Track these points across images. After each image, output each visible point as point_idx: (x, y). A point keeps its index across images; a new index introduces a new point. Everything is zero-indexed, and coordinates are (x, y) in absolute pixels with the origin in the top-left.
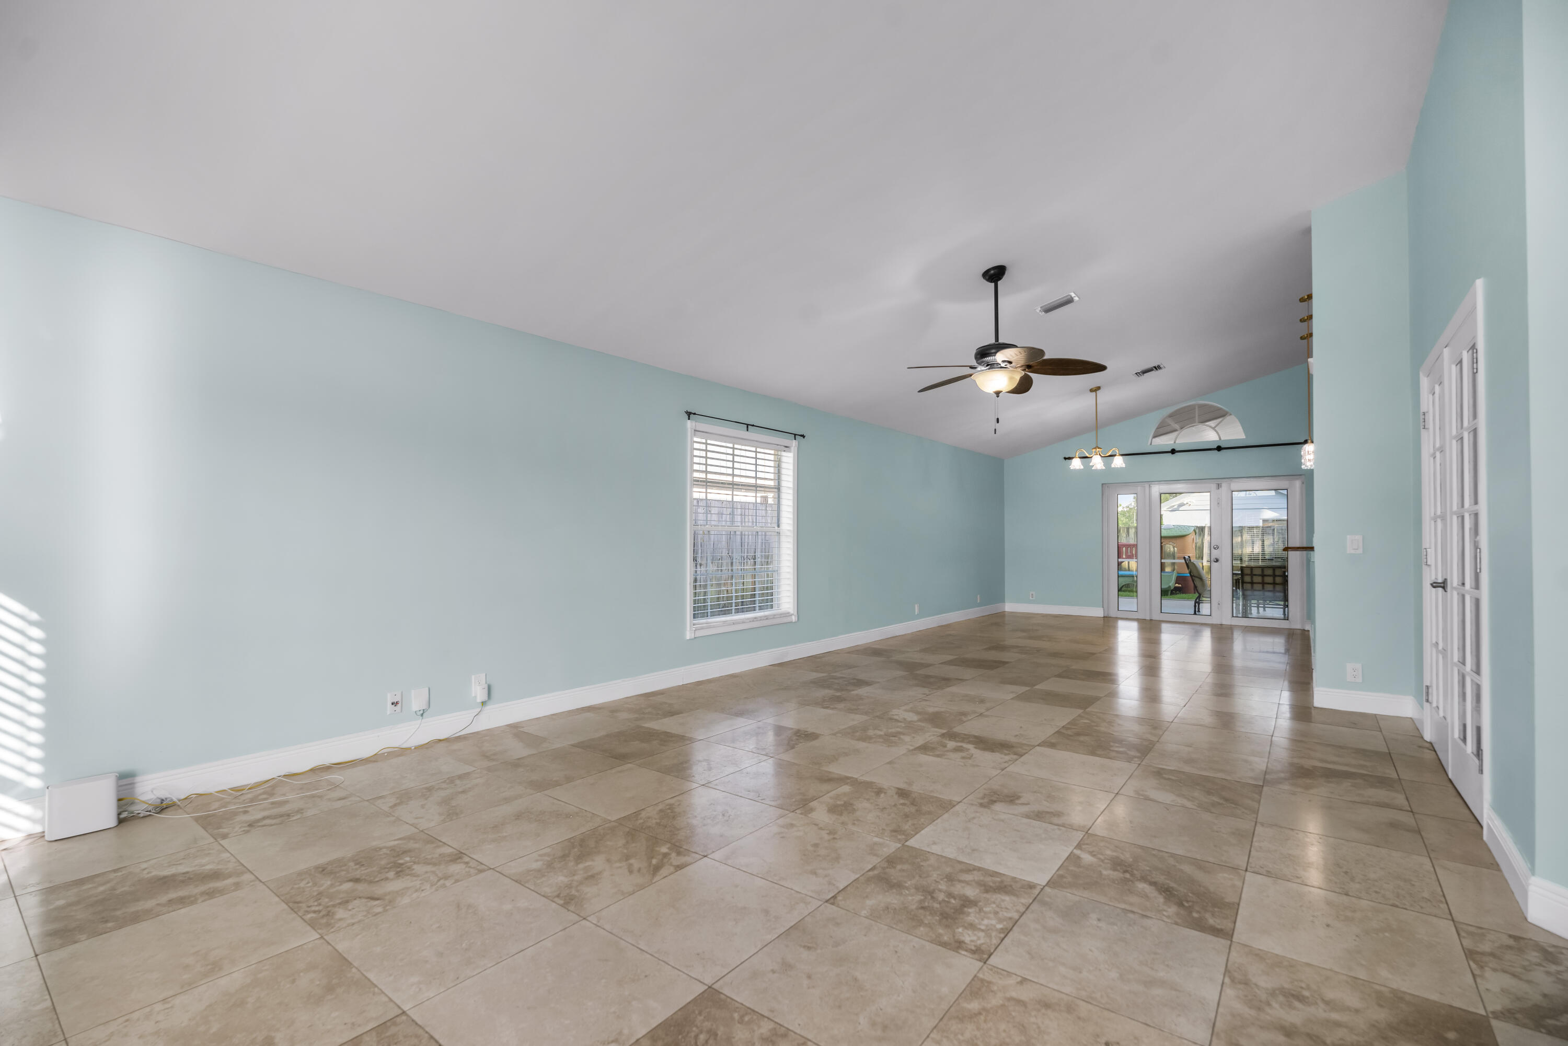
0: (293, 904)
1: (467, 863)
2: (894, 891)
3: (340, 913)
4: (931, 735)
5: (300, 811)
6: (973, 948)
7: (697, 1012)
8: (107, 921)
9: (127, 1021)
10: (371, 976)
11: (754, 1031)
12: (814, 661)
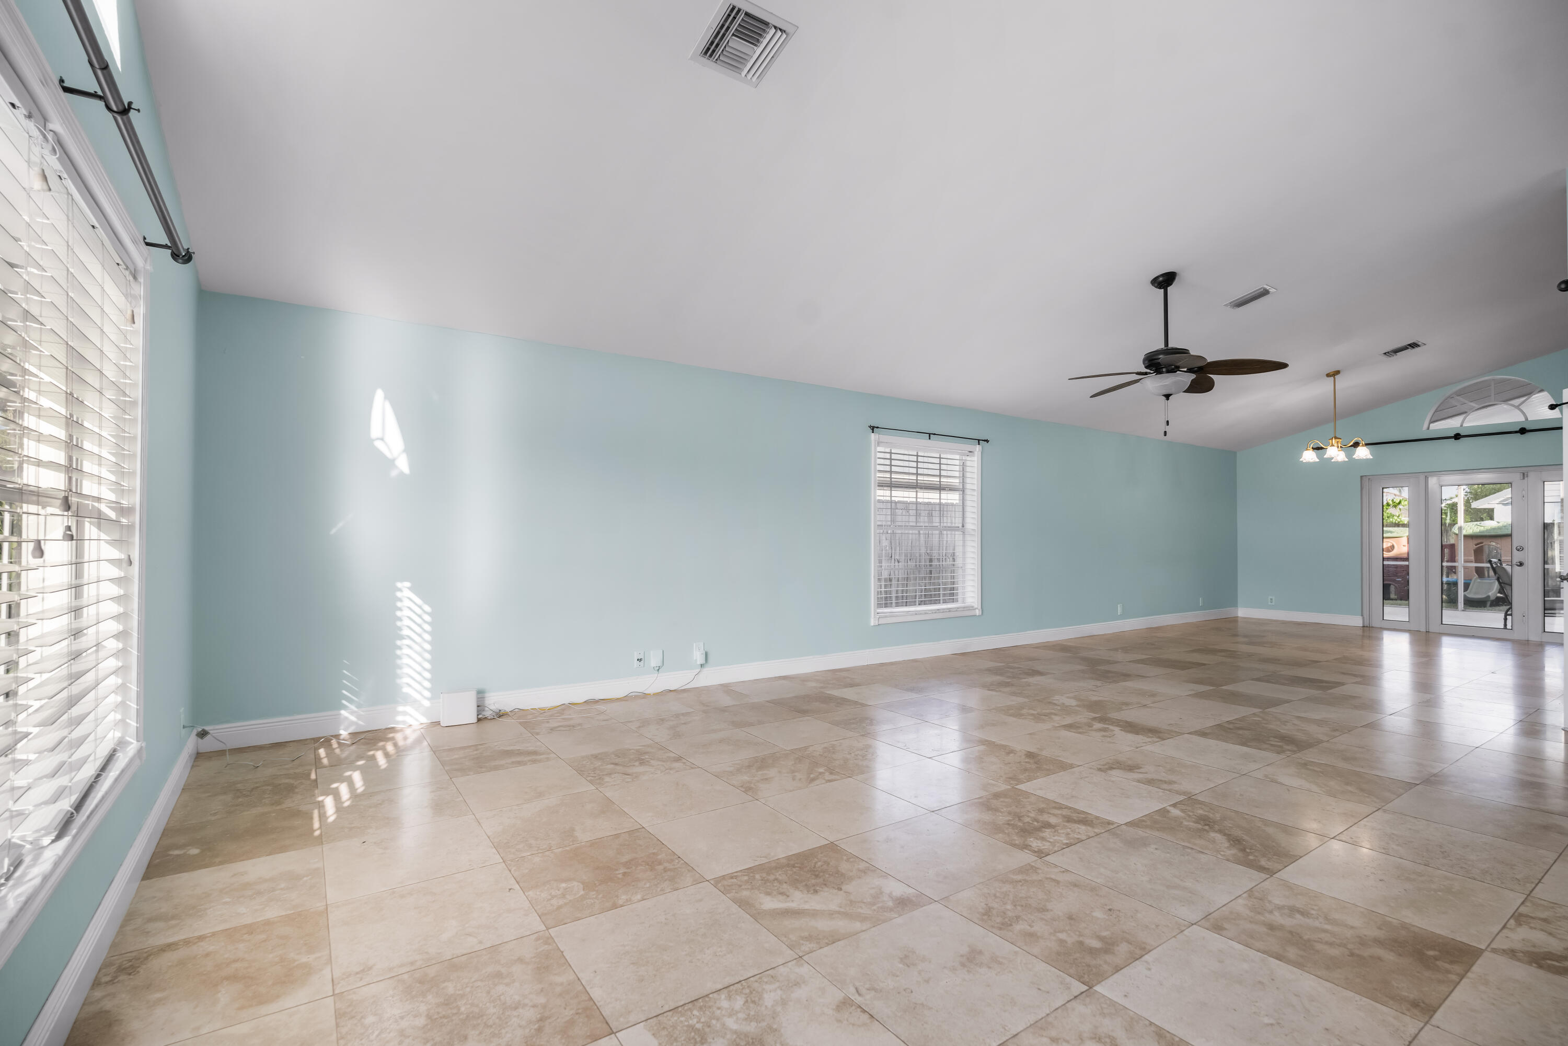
0: (580, 772)
1: (684, 763)
2: (990, 812)
3: (607, 779)
4: (1083, 717)
5: (580, 724)
6: (1036, 850)
7: (819, 852)
8: (481, 768)
9: (501, 811)
10: (625, 810)
11: (854, 866)
12: (997, 653)
